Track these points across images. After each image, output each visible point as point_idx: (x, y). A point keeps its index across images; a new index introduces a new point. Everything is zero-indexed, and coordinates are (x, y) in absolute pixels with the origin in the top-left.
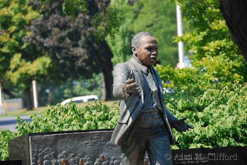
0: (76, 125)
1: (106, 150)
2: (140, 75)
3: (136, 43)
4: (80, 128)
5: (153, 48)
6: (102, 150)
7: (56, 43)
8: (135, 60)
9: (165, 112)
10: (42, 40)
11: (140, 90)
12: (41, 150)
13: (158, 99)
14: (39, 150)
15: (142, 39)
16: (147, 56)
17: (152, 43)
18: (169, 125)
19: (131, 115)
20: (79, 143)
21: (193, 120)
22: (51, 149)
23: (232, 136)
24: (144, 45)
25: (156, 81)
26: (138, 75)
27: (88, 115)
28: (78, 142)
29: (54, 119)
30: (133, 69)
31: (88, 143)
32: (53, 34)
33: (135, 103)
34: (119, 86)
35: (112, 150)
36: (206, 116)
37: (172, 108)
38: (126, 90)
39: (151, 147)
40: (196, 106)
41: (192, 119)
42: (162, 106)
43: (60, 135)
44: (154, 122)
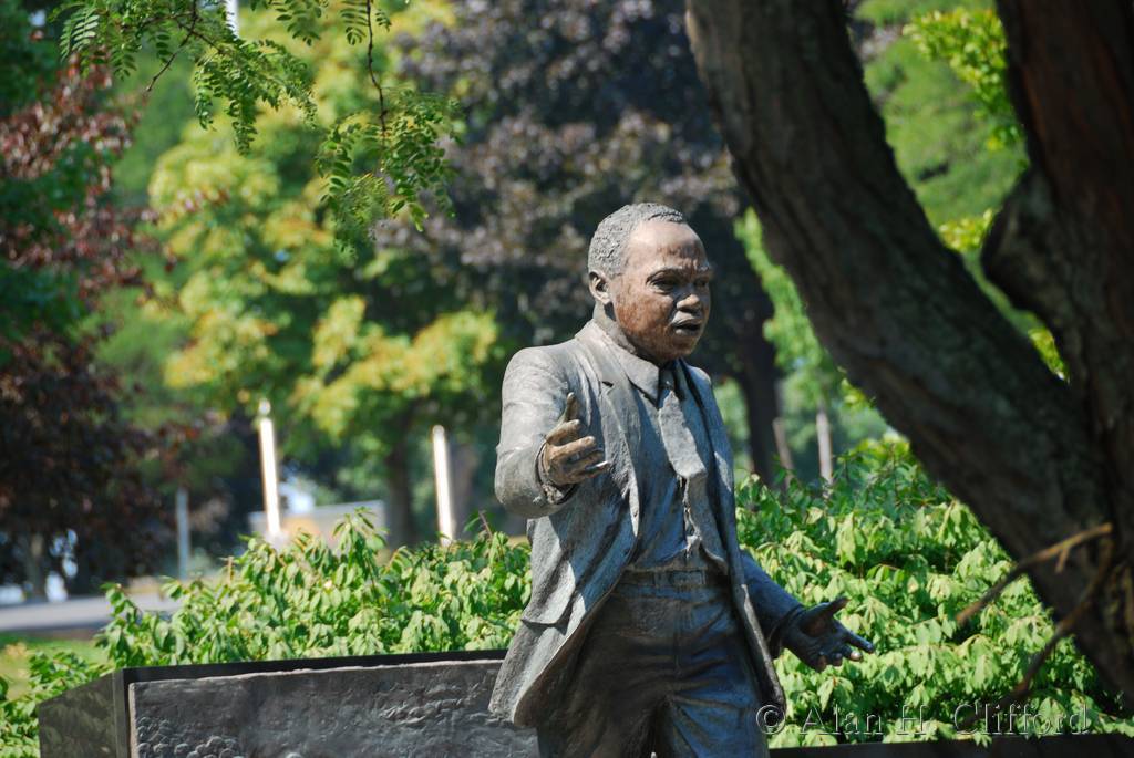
0: (365, 631)
1: (488, 748)
2: (624, 402)
3: (610, 257)
4: (381, 645)
5: (687, 281)
6: (471, 750)
7: (518, 253)
8: (602, 332)
9: (740, 575)
10: (454, 236)
11: (625, 470)
12: (184, 745)
13: (710, 514)
14: (173, 748)
15: (636, 238)
16: (656, 317)
17: (682, 256)
18: (757, 633)
19: (580, 586)
20: (364, 716)
21: (908, 613)
22: (230, 741)
23: (1081, 687)
24: (642, 265)
25: (701, 430)
26: (614, 403)
27: (424, 583)
28: (357, 712)
29: (270, 607)
30: (592, 375)
31: (404, 715)
32: (505, 208)
33: (601, 531)
34: (520, 454)
35: (516, 748)
36: (969, 593)
37: (814, 555)
38: (550, 471)
39: (677, 737)
40: (924, 547)
41: (906, 607)
42: (725, 545)
43: (274, 677)
44: (690, 619)
